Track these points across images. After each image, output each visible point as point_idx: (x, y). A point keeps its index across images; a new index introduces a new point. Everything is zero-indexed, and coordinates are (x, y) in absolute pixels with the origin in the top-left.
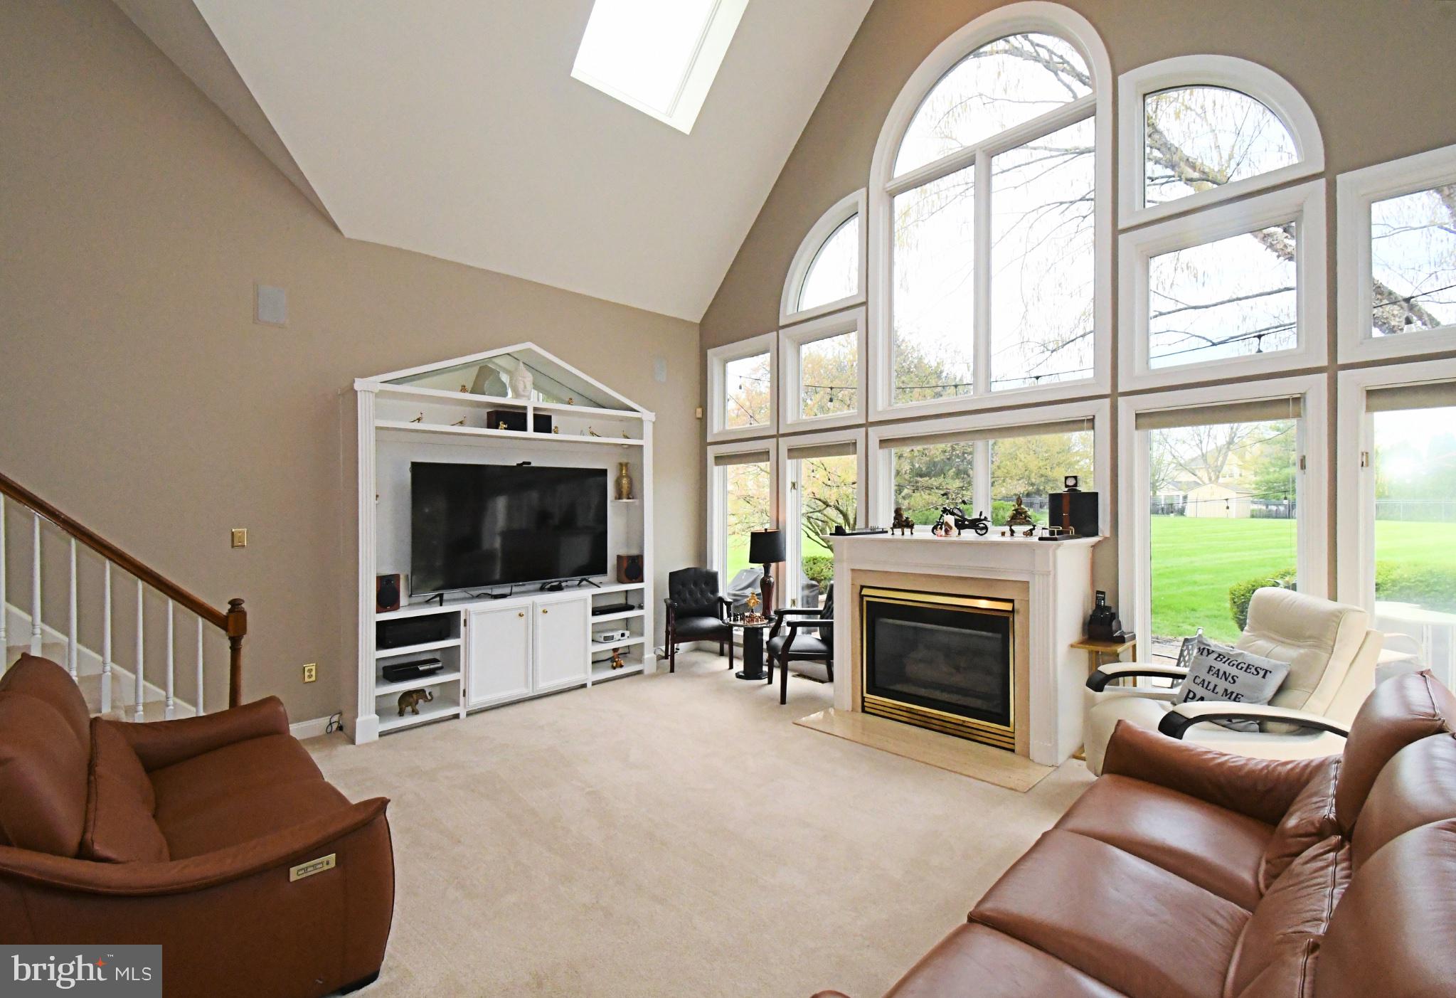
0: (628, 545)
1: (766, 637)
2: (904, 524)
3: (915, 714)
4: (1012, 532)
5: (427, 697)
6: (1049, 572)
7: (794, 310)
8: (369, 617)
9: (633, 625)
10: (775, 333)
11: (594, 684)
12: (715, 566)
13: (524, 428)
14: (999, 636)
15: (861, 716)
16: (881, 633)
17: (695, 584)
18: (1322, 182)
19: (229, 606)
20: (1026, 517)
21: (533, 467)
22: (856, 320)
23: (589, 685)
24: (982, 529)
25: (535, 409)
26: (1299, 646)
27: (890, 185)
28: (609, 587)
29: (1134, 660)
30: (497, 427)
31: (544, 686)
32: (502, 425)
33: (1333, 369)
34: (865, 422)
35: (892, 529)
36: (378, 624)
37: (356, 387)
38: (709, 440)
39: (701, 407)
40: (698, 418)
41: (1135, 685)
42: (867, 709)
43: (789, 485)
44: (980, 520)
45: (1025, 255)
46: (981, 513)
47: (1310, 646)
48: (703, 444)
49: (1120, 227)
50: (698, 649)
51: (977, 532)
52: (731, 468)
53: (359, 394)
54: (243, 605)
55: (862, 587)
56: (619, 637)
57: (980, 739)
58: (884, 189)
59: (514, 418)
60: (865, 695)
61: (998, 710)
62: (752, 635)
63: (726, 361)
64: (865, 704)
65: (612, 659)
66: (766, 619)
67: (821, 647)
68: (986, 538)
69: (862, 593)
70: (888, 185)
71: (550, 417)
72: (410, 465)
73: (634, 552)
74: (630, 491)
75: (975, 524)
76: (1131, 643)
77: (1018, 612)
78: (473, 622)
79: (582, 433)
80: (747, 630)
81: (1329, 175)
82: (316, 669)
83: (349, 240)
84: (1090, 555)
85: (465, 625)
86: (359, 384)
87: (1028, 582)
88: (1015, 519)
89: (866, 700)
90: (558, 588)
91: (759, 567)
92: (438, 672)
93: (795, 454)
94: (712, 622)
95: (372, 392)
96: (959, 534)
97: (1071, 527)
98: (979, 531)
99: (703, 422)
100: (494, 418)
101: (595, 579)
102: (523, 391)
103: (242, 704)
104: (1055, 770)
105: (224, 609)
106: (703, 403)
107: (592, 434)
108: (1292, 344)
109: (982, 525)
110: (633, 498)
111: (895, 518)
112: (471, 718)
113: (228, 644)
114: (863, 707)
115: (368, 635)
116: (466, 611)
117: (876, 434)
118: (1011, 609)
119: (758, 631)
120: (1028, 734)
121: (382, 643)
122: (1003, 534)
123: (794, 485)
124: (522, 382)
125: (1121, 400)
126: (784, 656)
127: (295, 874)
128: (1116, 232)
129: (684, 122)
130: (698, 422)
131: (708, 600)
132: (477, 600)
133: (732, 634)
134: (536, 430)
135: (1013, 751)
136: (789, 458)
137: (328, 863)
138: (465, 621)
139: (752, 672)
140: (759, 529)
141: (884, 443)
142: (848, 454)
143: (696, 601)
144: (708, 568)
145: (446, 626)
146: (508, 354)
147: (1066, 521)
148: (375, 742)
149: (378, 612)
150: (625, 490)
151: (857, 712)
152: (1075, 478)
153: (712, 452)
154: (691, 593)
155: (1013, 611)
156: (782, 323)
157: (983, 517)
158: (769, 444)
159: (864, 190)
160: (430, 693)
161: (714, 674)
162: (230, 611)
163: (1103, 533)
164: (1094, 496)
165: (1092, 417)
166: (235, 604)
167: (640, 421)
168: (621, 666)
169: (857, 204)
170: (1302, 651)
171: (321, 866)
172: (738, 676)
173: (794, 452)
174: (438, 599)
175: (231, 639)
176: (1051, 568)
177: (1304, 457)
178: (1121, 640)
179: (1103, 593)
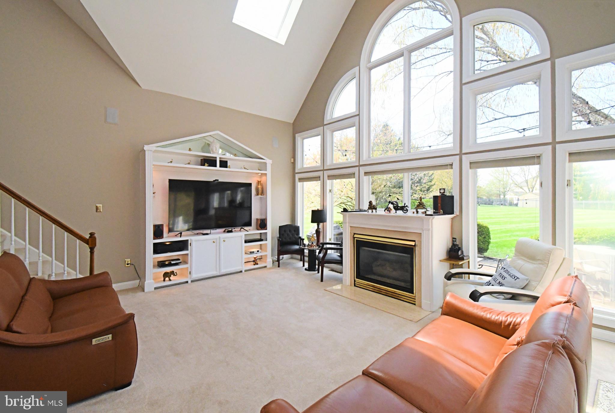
0: (261, 214)
1: (317, 254)
2: (373, 208)
3: (375, 287)
4: (417, 212)
5: (174, 274)
6: (430, 229)
7: (330, 117)
8: (150, 241)
9: (263, 247)
10: (322, 127)
11: (246, 271)
12: (299, 224)
13: (216, 166)
14: (409, 256)
15: (353, 287)
16: (362, 253)
17: (290, 231)
18: (549, 63)
19: (90, 235)
20: (423, 206)
21: (220, 182)
22: (355, 122)
23: (243, 271)
24: (405, 210)
25: (220, 158)
26: (534, 264)
27: (369, 65)
28: (252, 231)
29: (469, 268)
30: (204, 165)
31: (224, 271)
32: (206, 165)
33: (554, 143)
34: (358, 165)
35: (368, 210)
36: (154, 244)
37: (145, 148)
38: (296, 172)
39: (293, 158)
40: (292, 163)
41: (469, 278)
42: (356, 285)
43: (328, 191)
44: (404, 207)
45: (435, 94)
46: (405, 204)
47: (539, 263)
48: (294, 173)
49: (464, 82)
50: (292, 258)
51: (403, 211)
52: (305, 183)
53: (146, 151)
54: (95, 235)
55: (355, 234)
56: (257, 252)
57: (402, 299)
58: (366, 67)
59: (211, 162)
60: (355, 279)
61: (409, 287)
62: (312, 252)
63: (304, 139)
64: (356, 283)
65: (254, 261)
66: (317, 246)
67: (339, 258)
68: (407, 214)
69: (354, 236)
70: (368, 65)
71: (227, 161)
72: (168, 181)
73: (263, 217)
74: (261, 192)
75: (403, 208)
76: (468, 260)
77: (417, 246)
78: (194, 244)
79: (241, 168)
80: (309, 251)
81: (552, 59)
82: (130, 261)
83: (144, 89)
84: (451, 222)
85: (190, 245)
86: (146, 148)
87: (421, 233)
88: (419, 206)
89: (356, 281)
90: (231, 231)
91: (315, 225)
92: (179, 264)
93: (330, 178)
94: (297, 247)
95: (151, 151)
96: (396, 212)
97: (441, 210)
98: (404, 211)
99: (294, 164)
100: (203, 161)
101: (246, 228)
102: (215, 151)
103: (95, 274)
104: (431, 313)
105: (87, 236)
106: (294, 157)
107: (245, 168)
108: (538, 133)
109: (405, 209)
110: (263, 195)
111: (369, 205)
112: (193, 283)
113: (89, 250)
114: (355, 284)
115: (150, 248)
116: (191, 239)
117: (363, 170)
118: (414, 245)
119: (314, 251)
120: (421, 298)
121: (156, 251)
122: (414, 213)
123: (330, 191)
124: (215, 147)
125: (464, 156)
126: (324, 262)
127: (94, 341)
128: (462, 85)
129: (282, 40)
130: (292, 164)
131: (295, 238)
132: (197, 235)
133: (304, 252)
134: (221, 166)
135: (415, 304)
136: (328, 179)
137: (108, 338)
138: (190, 244)
139: (311, 268)
140: (315, 209)
141: (366, 173)
142: (352, 178)
143: (290, 238)
144: (296, 225)
145: (182, 245)
146: (210, 136)
147: (440, 208)
148: (153, 291)
149: (154, 239)
150: (260, 192)
151: (352, 286)
152: (444, 189)
153: (297, 176)
154: (288, 235)
155: (415, 245)
156: (325, 123)
157: (406, 206)
158: (320, 174)
159: (358, 67)
160: (176, 273)
161: (297, 269)
162: (90, 237)
163: (456, 213)
164: (452, 197)
165: (452, 164)
166: (92, 234)
167: (265, 163)
168: (257, 264)
169: (355, 73)
170: (535, 266)
171: (105, 339)
172: (306, 269)
173: (331, 177)
174: (180, 235)
175: (90, 248)
176: (430, 227)
177: (542, 182)
178: (462, 259)
179: (455, 239)
